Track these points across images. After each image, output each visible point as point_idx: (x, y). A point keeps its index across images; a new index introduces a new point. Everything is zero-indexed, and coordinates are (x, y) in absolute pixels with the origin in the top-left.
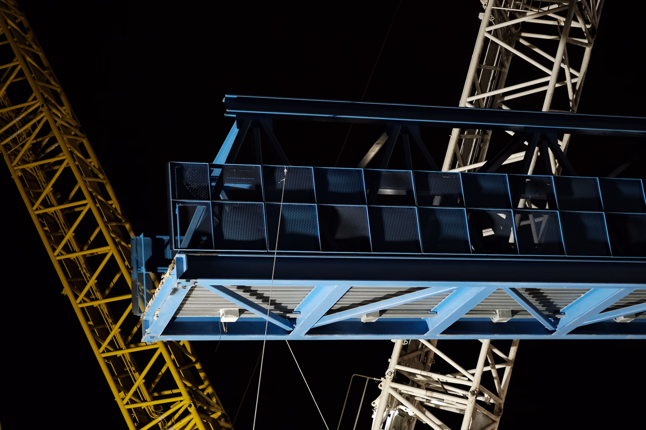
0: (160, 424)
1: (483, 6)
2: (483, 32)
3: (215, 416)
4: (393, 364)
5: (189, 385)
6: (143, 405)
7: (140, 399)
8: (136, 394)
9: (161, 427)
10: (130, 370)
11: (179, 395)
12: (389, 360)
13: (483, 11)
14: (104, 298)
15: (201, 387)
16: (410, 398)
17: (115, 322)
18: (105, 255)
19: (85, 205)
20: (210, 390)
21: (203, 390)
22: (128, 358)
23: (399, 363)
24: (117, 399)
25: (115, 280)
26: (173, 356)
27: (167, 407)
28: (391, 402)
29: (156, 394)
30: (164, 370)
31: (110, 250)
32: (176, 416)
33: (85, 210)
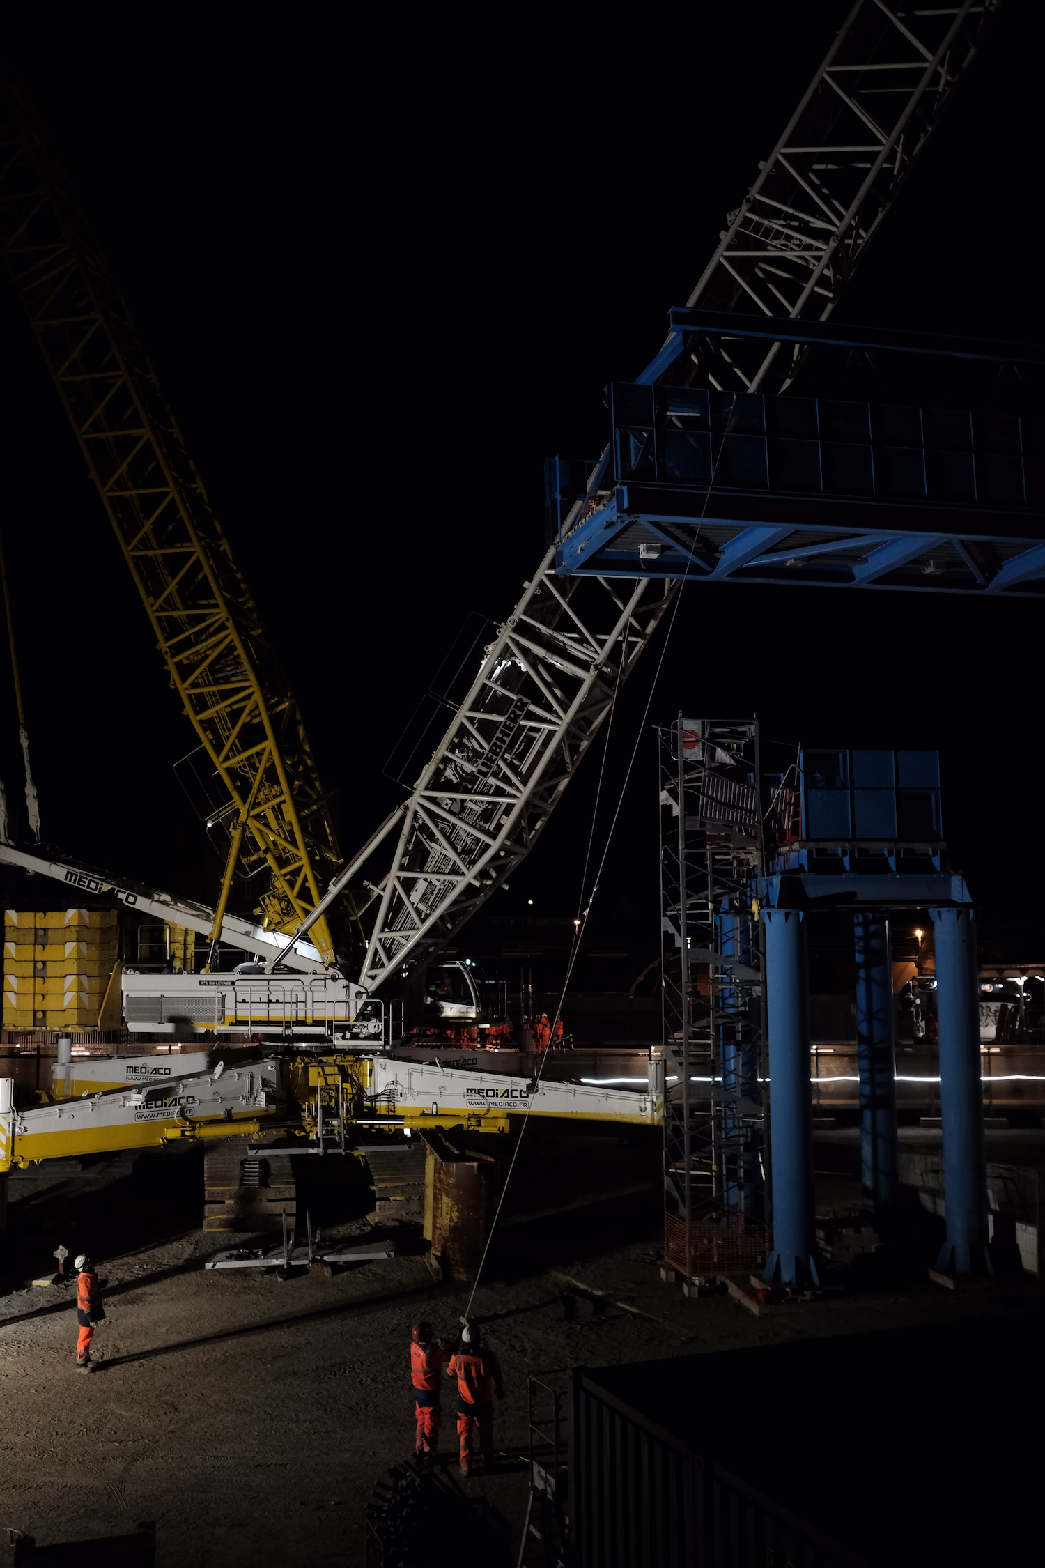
0: (192, 636)
1: (728, 222)
2: (720, 255)
3: (254, 633)
4: (519, 612)
5: (228, 596)
6: (175, 614)
7: (171, 607)
8: (167, 601)
9: (193, 639)
10: (162, 573)
11: (216, 606)
12: (516, 606)
13: (727, 229)
14: (137, 488)
15: (241, 600)
16: (526, 652)
17: (148, 517)
18: (139, 438)
19: (119, 377)
20: (251, 604)
21: (244, 603)
22: (160, 559)
23: (525, 613)
24: (146, 605)
25: (150, 468)
26: (211, 562)
27: (202, 618)
28: (506, 653)
29: (190, 603)
30: (200, 577)
31: (145, 433)
32: (212, 629)
33: (120, 382)
